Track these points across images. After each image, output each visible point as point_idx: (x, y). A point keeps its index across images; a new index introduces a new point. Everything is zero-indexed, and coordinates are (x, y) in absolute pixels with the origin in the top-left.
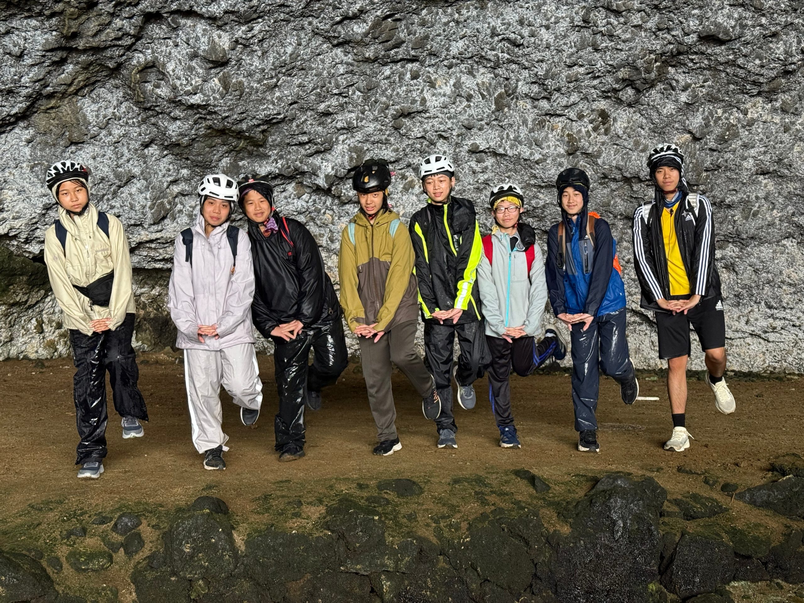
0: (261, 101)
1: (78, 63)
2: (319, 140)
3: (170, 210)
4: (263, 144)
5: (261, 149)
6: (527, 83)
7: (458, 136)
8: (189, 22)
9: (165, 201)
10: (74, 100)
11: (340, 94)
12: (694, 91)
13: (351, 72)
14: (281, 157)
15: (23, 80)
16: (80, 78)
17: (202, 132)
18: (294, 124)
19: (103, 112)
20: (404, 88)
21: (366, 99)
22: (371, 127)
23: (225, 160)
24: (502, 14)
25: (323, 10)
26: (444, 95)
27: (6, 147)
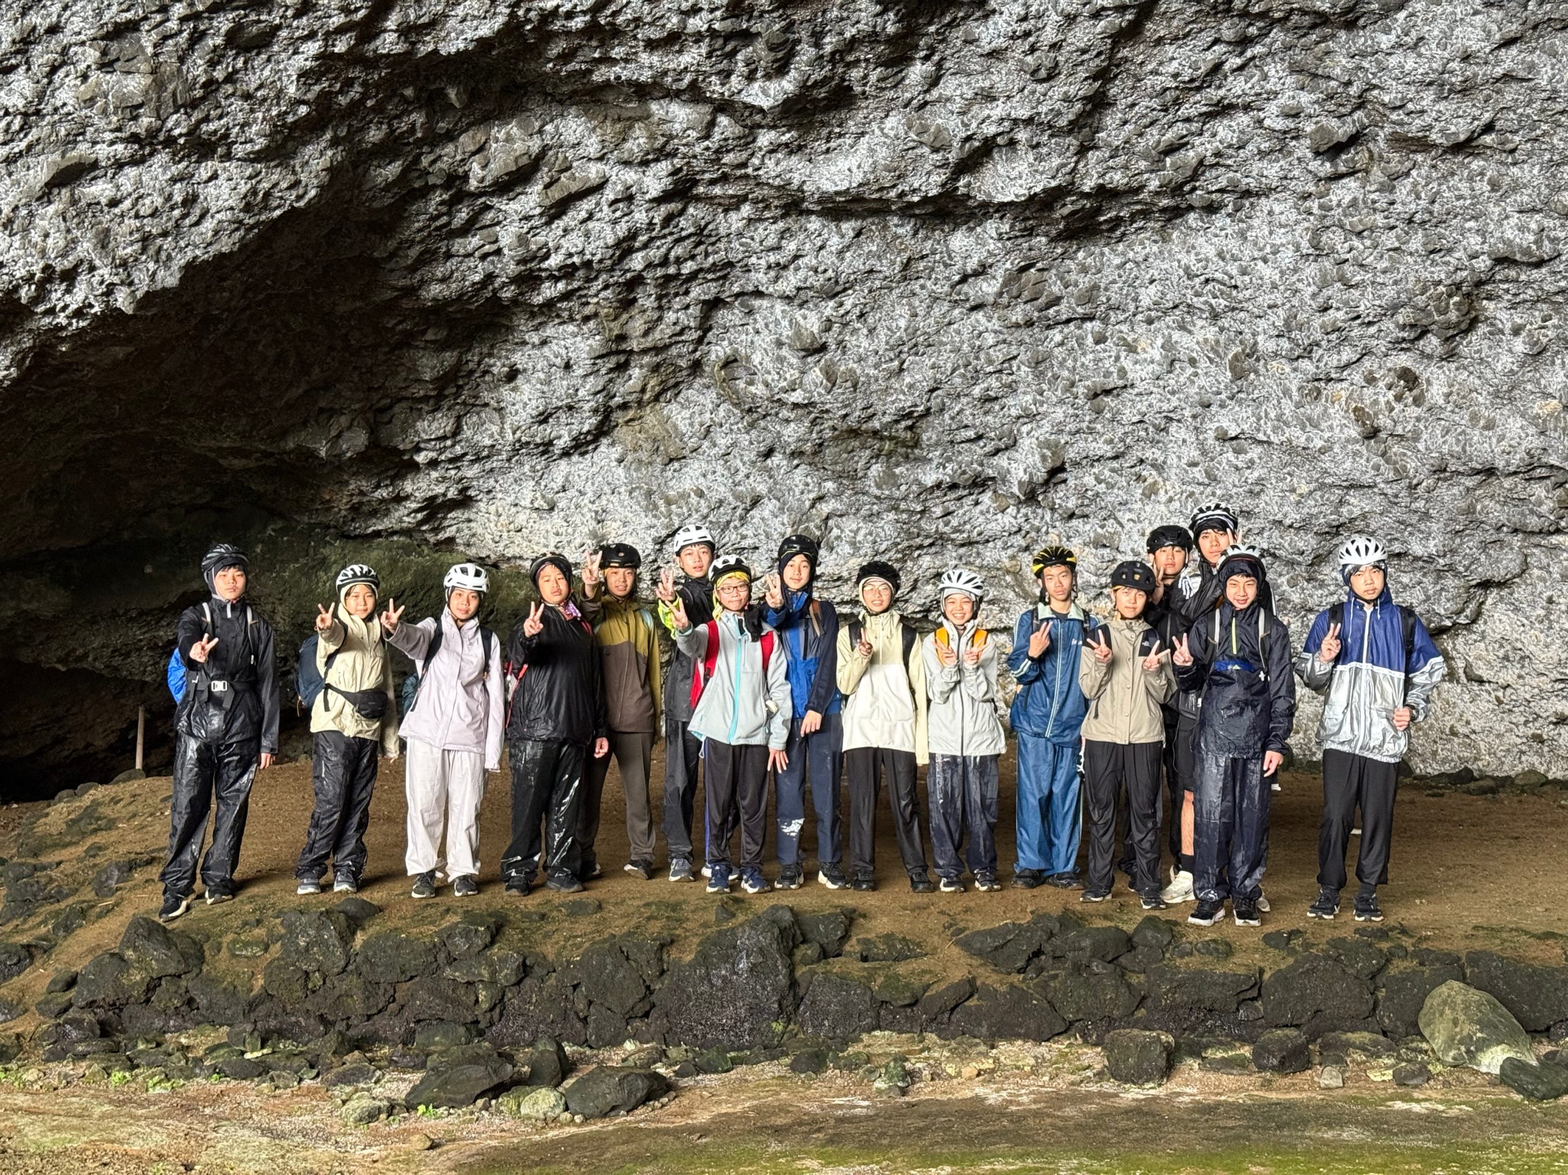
0: (886, 391)
1: (642, 367)
2: (992, 434)
3: (822, 536)
4: (916, 443)
5: (916, 451)
6: (1271, 337)
7: (1194, 417)
8: (765, 303)
9: (812, 525)
10: (657, 407)
11: (1000, 371)
12: (1530, 334)
13: (1004, 341)
14: (949, 460)
15: (580, 393)
16: (652, 383)
17: (828, 434)
18: (947, 416)
19: (697, 420)
20: (1091, 356)
21: (1039, 376)
22: (1059, 413)
23: (874, 467)
24: (1194, 247)
25: (932, 269)
26: (1152, 362)
27: (595, 469)
